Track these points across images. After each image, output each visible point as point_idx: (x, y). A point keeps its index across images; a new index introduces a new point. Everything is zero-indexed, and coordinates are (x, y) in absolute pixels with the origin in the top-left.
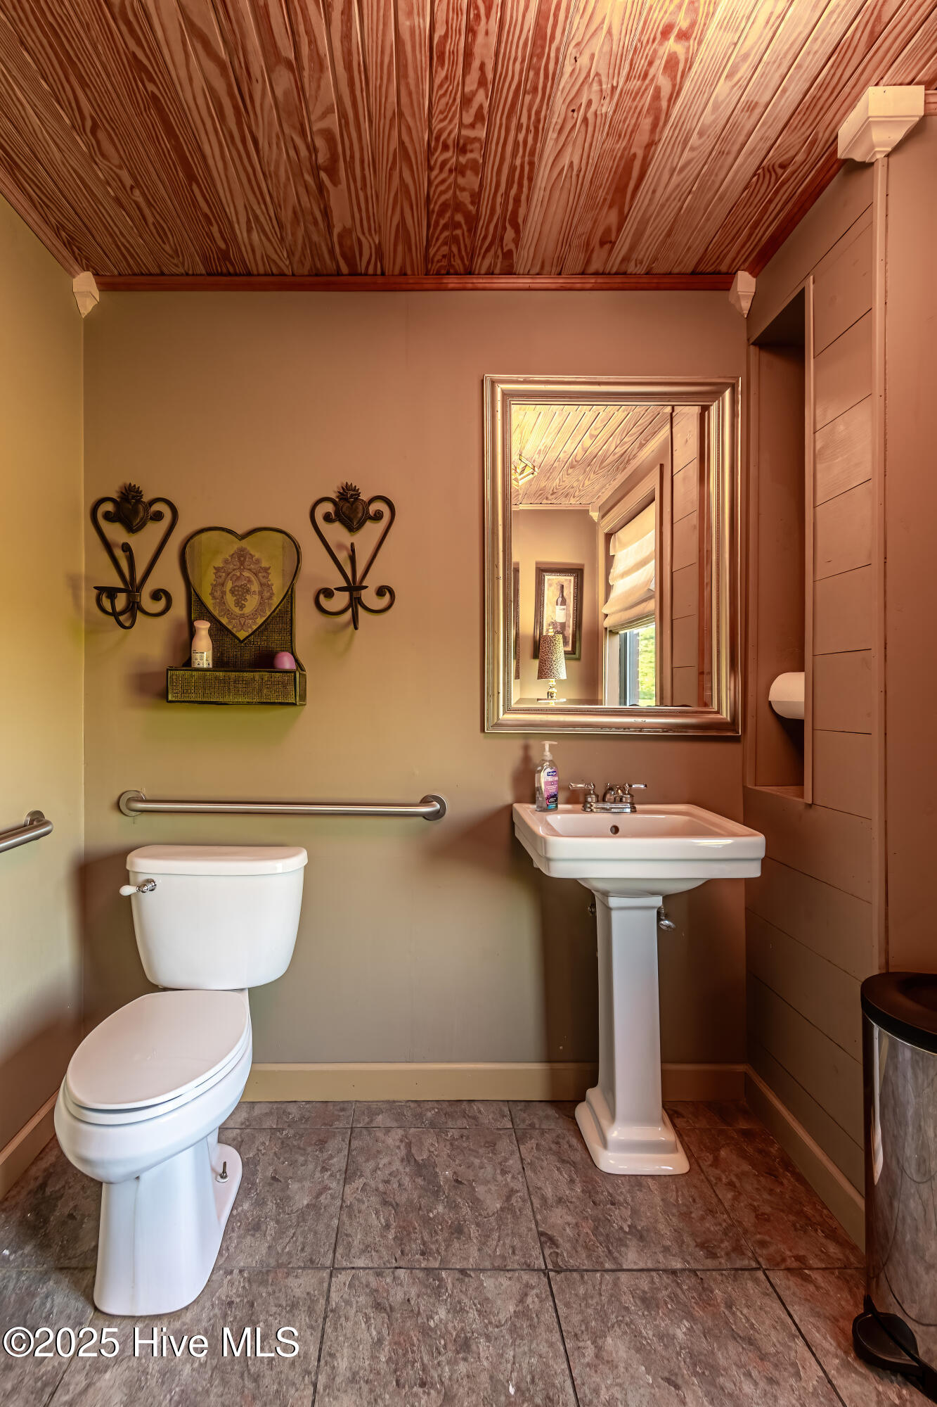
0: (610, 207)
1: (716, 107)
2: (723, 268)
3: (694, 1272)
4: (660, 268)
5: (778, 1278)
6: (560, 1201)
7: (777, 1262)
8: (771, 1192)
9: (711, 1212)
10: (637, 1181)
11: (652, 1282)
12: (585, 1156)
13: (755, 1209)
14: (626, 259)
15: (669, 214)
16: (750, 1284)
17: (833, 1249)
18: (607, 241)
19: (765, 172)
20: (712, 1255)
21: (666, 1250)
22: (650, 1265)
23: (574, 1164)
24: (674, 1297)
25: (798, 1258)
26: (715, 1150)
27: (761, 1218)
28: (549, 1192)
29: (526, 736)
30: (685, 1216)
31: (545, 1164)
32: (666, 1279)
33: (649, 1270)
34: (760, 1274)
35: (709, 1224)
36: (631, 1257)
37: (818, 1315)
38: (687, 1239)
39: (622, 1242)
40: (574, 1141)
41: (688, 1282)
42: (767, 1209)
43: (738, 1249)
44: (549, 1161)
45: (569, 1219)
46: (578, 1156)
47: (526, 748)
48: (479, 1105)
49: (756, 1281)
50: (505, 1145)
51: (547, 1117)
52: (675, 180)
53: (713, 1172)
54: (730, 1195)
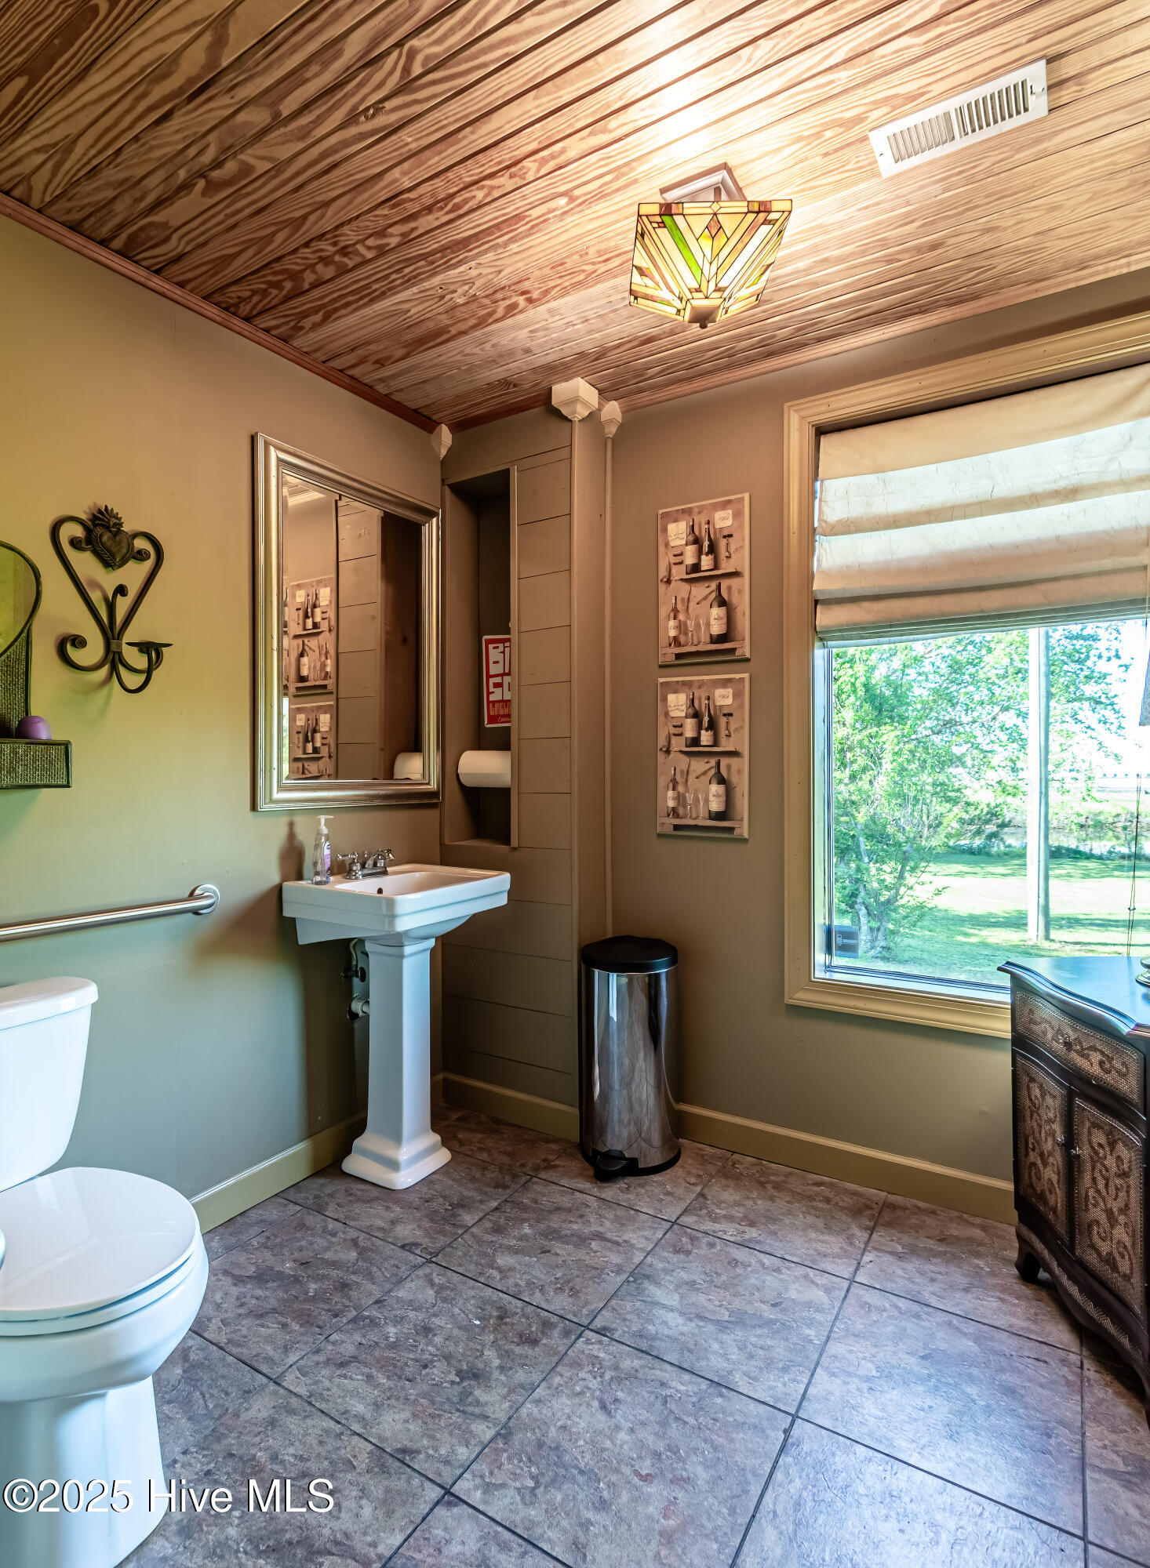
0: (404, 347)
1: (513, 339)
2: (435, 417)
3: (506, 1201)
4: (397, 397)
5: (543, 1175)
6: (393, 1222)
7: (537, 1169)
8: (503, 1140)
9: (484, 1168)
10: (427, 1181)
11: (491, 1221)
12: (380, 1189)
13: (504, 1153)
14: (382, 380)
15: (436, 372)
16: (535, 1187)
17: (554, 1146)
18: (381, 363)
19: (506, 383)
20: (505, 1187)
21: (481, 1202)
22: (481, 1215)
23: (377, 1198)
24: (509, 1219)
25: (545, 1160)
26: (455, 1137)
27: (511, 1154)
28: (380, 1223)
29: (291, 812)
30: (473, 1180)
31: (357, 1211)
32: (497, 1214)
33: (484, 1216)
34: (535, 1179)
35: (489, 1175)
36: (468, 1219)
37: (573, 1178)
38: (487, 1189)
39: (454, 1216)
40: (361, 1186)
41: (508, 1208)
42: (509, 1149)
43: (515, 1176)
44: (357, 1208)
45: (411, 1227)
46: (375, 1192)
47: (291, 825)
48: (254, 1211)
49: (535, 1183)
50: (312, 1220)
51: (322, 1185)
52: (458, 358)
53: (463, 1149)
54: (485, 1154)
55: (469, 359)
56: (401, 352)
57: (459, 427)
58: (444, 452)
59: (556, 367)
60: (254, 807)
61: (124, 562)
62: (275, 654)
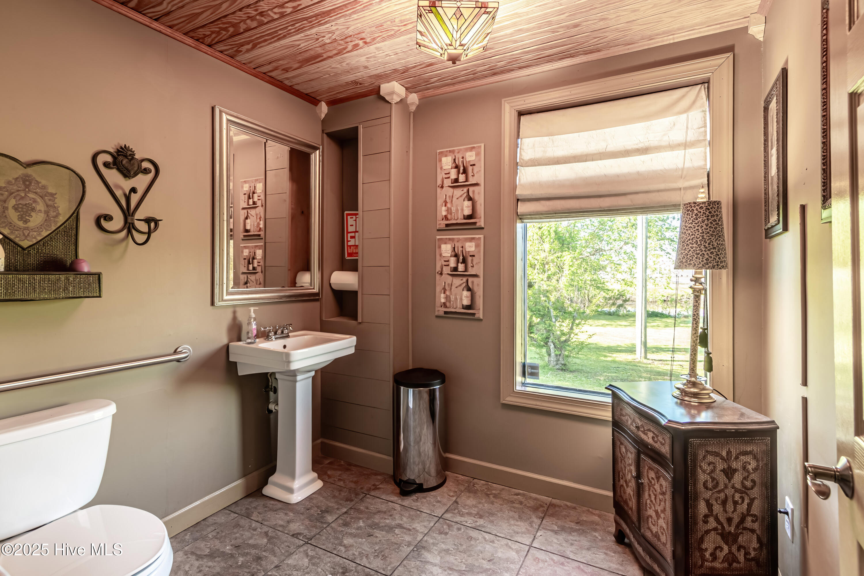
0: (298, 63)
1: (357, 61)
2: (318, 98)
3: (351, 508)
4: (296, 87)
5: (373, 493)
6: (288, 522)
7: (369, 490)
8: (352, 474)
9: (341, 491)
10: (309, 498)
11: (342, 519)
12: (282, 504)
13: (352, 481)
14: (287, 79)
15: (316, 76)
16: (368, 500)
17: (379, 477)
18: (286, 70)
19: (355, 83)
20: (352, 500)
21: (338, 509)
22: (337, 516)
23: (281, 509)
24: (352, 518)
25: (374, 485)
26: (326, 473)
27: (356, 482)
28: (281, 523)
29: (234, 306)
30: (334, 497)
31: (269, 516)
32: (345, 516)
33: (338, 517)
34: (368, 496)
35: (343, 494)
36: (330, 518)
37: (388, 494)
38: (341, 502)
39: (323, 517)
40: (272, 502)
41: (352, 512)
42: (355, 479)
43: (357, 494)
44: (269, 514)
45: (298, 524)
46: (279, 505)
47: (234, 312)
48: (211, 518)
49: (368, 498)
50: (244, 522)
51: (251, 502)
52: (328, 69)
53: (331, 480)
54: (342, 483)
55: (335, 70)
56: (297, 65)
57: (331, 103)
58: (323, 116)
59: (382, 76)
60: (213, 303)
61: (136, 174)
62: (225, 223)
